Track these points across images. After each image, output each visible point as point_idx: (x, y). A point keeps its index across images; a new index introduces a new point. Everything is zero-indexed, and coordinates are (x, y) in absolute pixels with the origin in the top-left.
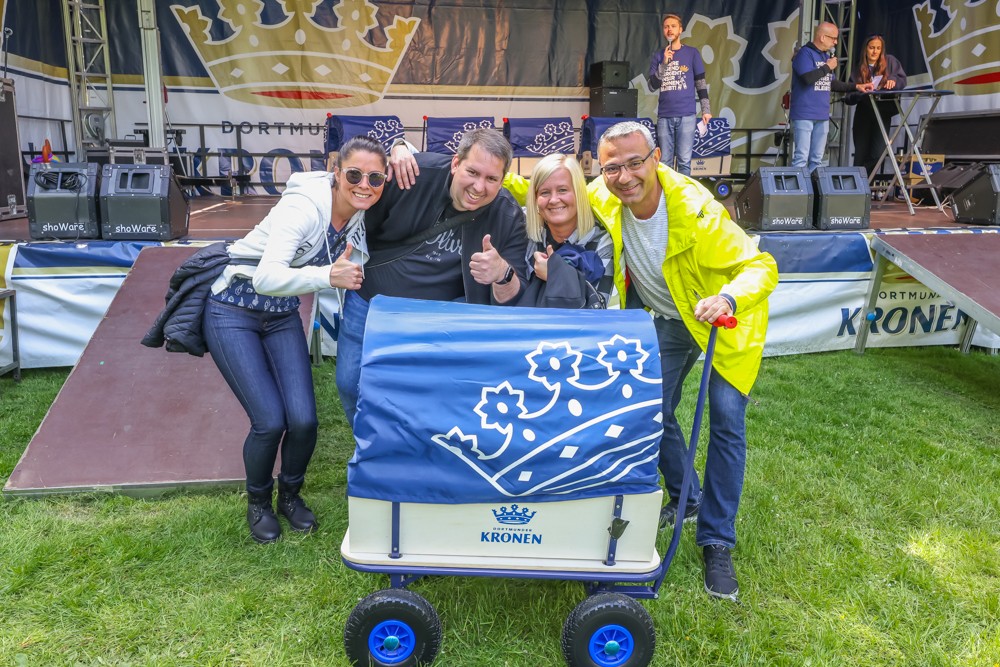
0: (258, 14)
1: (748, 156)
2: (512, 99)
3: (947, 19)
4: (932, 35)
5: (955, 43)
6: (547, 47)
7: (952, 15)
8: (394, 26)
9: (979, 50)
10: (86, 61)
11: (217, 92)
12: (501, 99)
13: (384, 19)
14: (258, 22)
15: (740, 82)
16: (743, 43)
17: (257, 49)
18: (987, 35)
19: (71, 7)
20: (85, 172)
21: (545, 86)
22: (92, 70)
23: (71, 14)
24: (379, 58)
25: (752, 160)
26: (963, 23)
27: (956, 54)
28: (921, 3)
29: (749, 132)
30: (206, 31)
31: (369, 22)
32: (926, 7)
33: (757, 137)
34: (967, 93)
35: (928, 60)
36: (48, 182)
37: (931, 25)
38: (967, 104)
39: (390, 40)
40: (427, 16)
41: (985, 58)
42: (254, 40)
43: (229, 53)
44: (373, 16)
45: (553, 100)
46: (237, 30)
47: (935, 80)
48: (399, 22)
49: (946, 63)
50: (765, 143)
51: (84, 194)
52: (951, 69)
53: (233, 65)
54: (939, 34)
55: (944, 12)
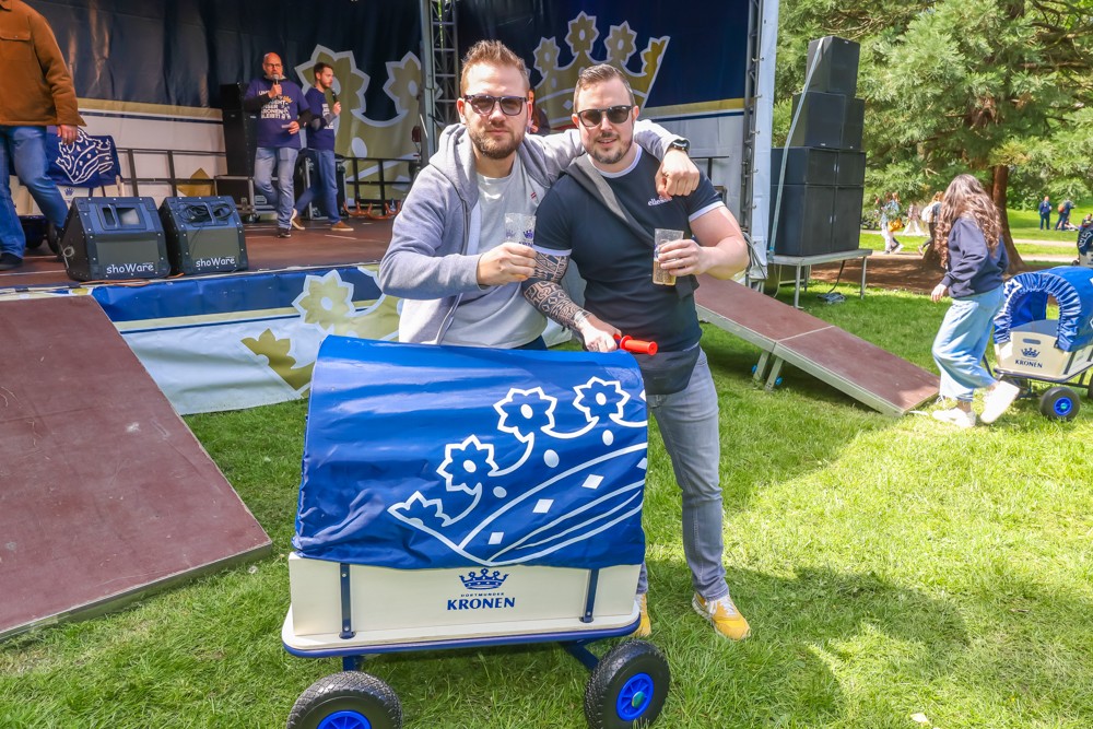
1: (382, 183)
2: (122, 116)
3: (540, 78)
5: (548, 97)
6: (160, 61)
7: (545, 75)
9: (568, 105)
12: (108, 115)
15: (367, 114)
16: (366, 79)
21: (163, 103)
25: (386, 187)
26: (554, 82)
27: (549, 107)
29: (381, 162)
33: (387, 165)
45: (175, 120)
50: (396, 171)
55: (538, 72)
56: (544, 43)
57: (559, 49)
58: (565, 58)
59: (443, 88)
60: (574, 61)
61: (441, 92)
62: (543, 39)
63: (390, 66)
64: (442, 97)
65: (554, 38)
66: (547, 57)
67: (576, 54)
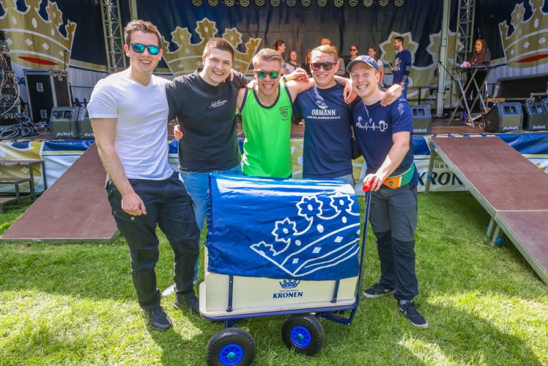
0: (189, 39)
3: (513, 30)
4: (507, 38)
5: (516, 42)
7: (516, 28)
8: (249, 42)
9: (527, 45)
10: (116, 62)
11: (172, 75)
13: (245, 40)
14: (189, 43)
16: (417, 45)
17: (190, 55)
18: (530, 37)
19: (108, 39)
20: (74, 111)
22: (118, 66)
23: (109, 42)
24: (243, 58)
26: (520, 32)
27: (516, 47)
28: (502, 22)
29: (420, 89)
30: (167, 48)
31: (239, 41)
32: (504, 25)
33: (423, 91)
34: (521, 67)
35: (505, 51)
36: (59, 116)
37: (506, 33)
38: (521, 72)
39: (248, 49)
40: (264, 37)
41: (529, 49)
42: (188, 51)
43: (177, 57)
44: (240, 38)
46: (180, 47)
47: (508, 60)
48: (252, 41)
49: (512, 52)
51: (72, 120)
52: (514, 55)
53: (179, 62)
54: (510, 37)
55: (512, 26)
56: (518, 7)
57: (524, 9)
58: (528, 14)
59: (464, 44)
60: (533, 15)
61: (463, 47)
62: (517, 5)
63: (432, 37)
64: (464, 49)
65: (523, 3)
66: (518, 16)
67: (534, 11)
